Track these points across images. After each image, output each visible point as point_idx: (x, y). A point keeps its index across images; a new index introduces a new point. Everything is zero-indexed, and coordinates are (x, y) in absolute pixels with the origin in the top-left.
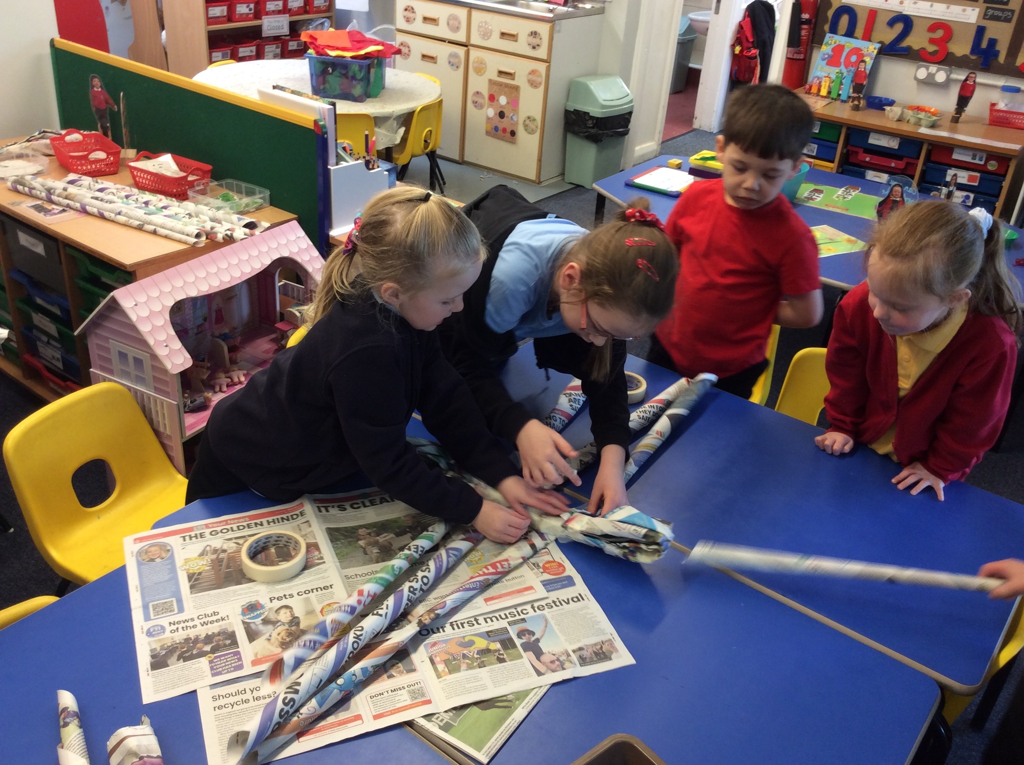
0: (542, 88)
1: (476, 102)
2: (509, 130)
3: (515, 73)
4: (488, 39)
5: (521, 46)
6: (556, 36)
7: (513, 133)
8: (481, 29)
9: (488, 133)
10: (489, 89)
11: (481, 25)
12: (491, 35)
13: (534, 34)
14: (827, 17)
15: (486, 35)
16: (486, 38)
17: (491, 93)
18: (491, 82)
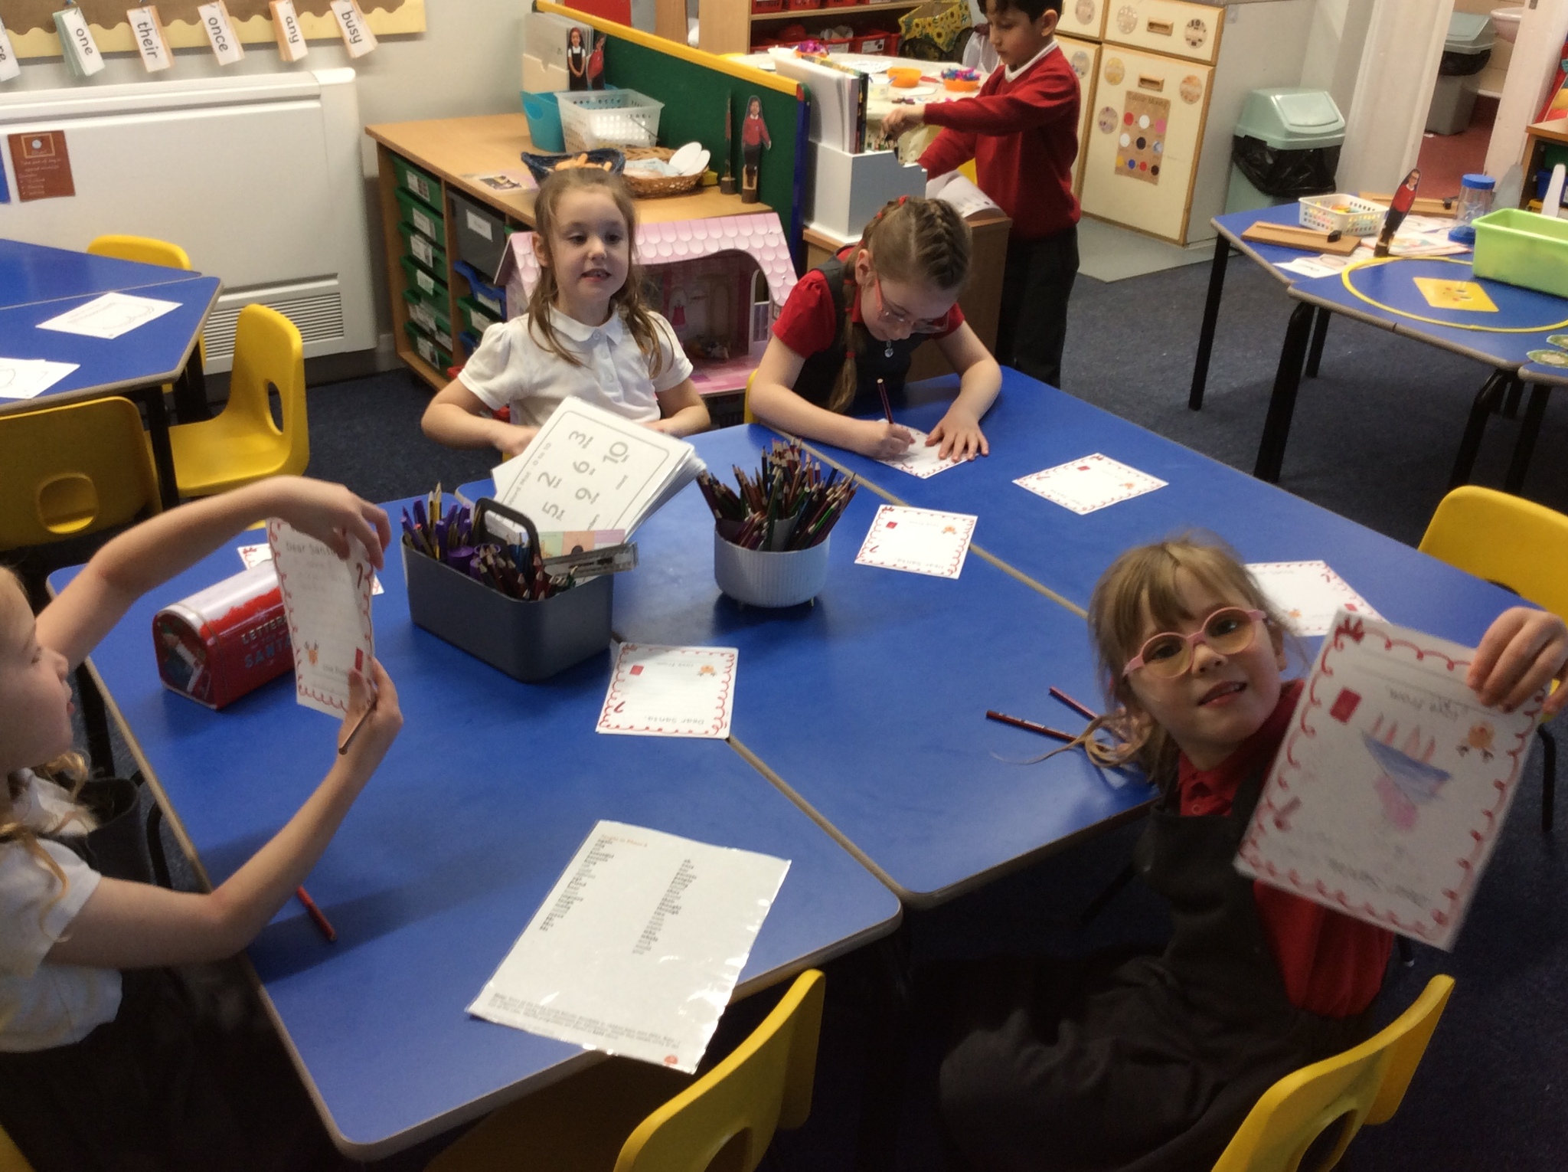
0: (1199, 104)
1: (1105, 123)
2: (1150, 166)
3: (1163, 81)
4: (1131, 31)
5: (1176, 43)
6: (1228, 27)
7: (1155, 170)
8: (1121, 18)
9: (1119, 170)
10: (1126, 105)
11: (1122, 12)
12: (1134, 27)
13: (1196, 24)
15: (1128, 27)
16: (1128, 31)
17: (1129, 111)
18: (1131, 97)
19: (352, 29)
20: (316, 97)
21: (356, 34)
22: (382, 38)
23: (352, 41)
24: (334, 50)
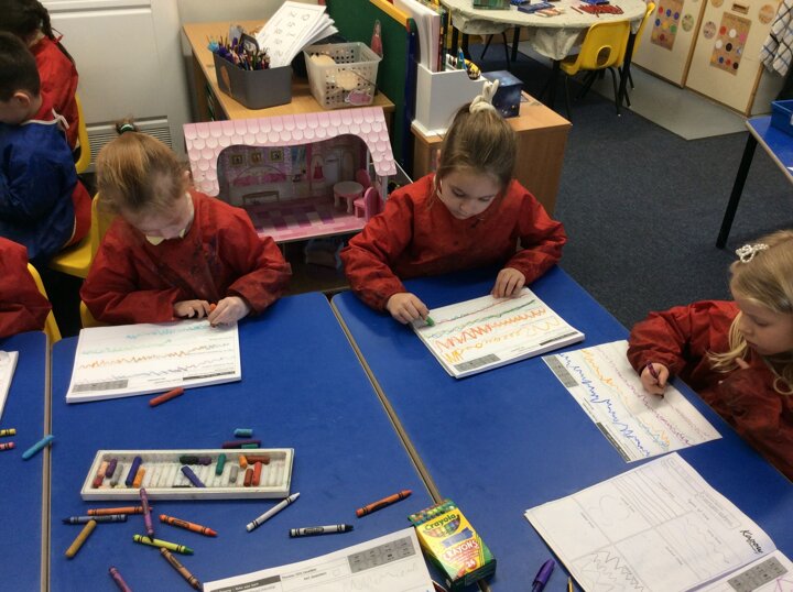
1: (708, 33)
2: (733, 63)
3: (748, 7)
7: (736, 66)
9: (712, 63)
10: (723, 21)
17: (724, 25)
18: (726, 15)
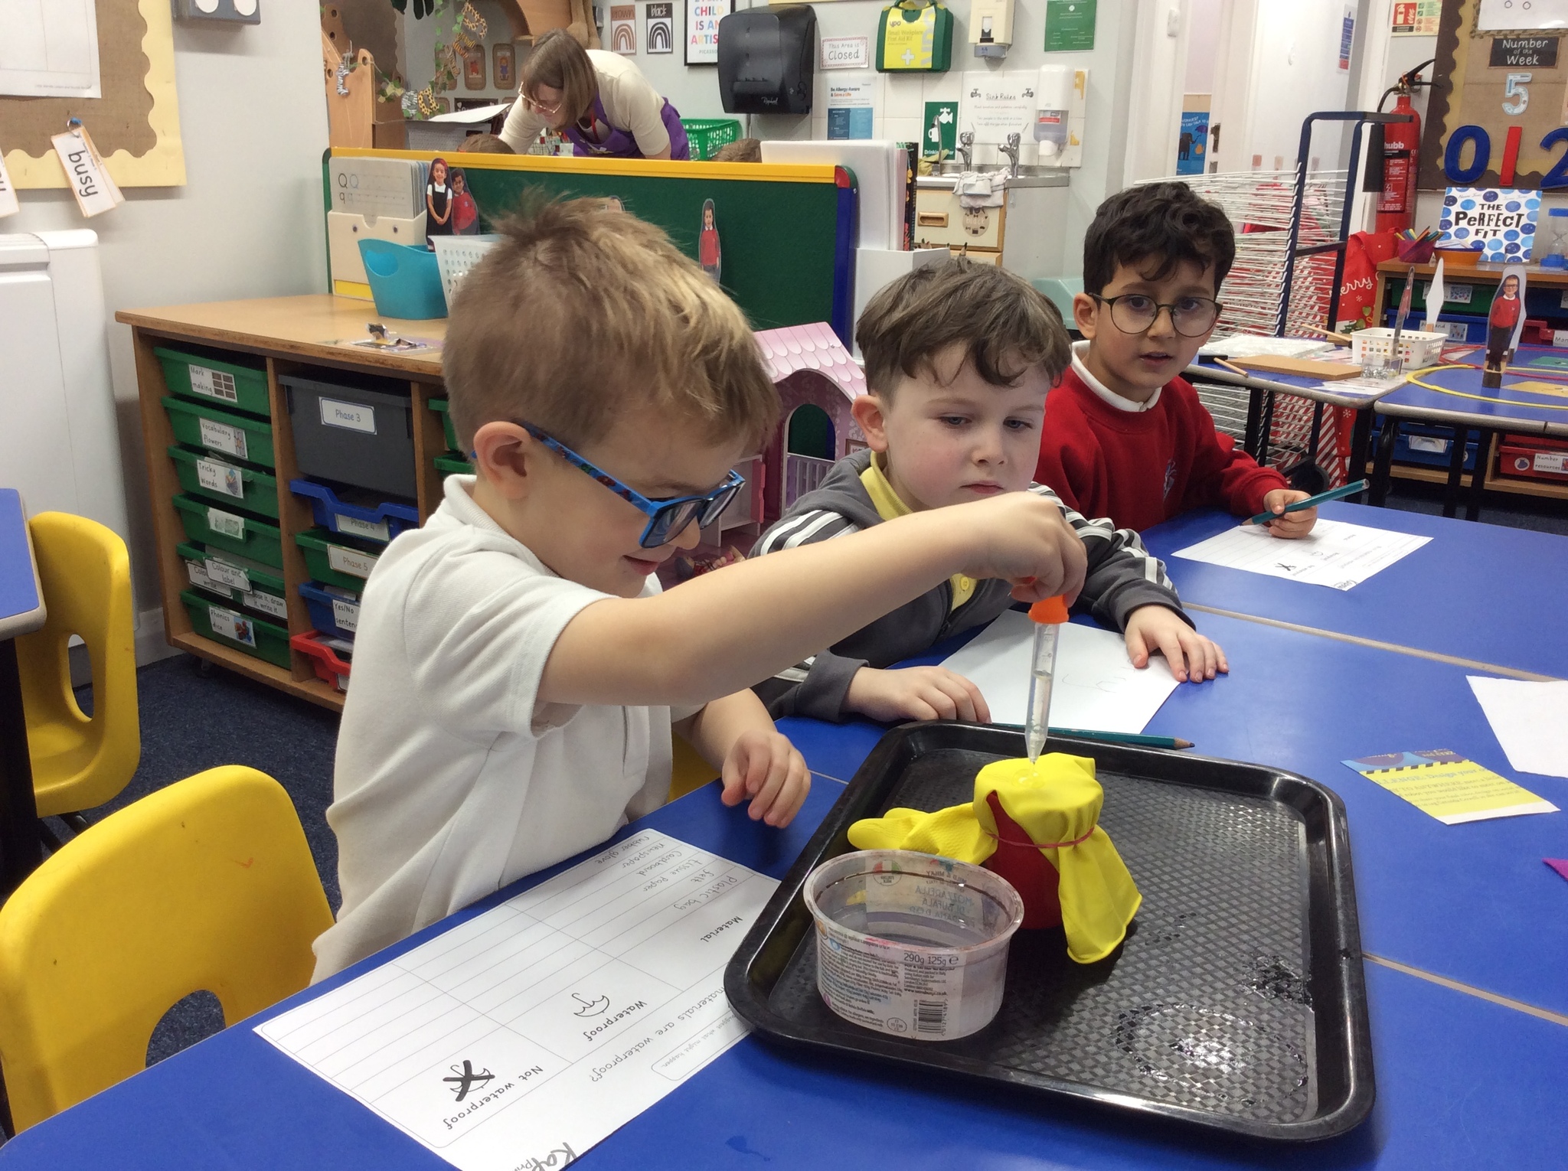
5: (955, 232)
13: (974, 211)
14: (1440, 147)
19: (84, 176)
20: (43, 266)
21: (89, 184)
22: (130, 193)
23: (83, 193)
24: (57, 207)
